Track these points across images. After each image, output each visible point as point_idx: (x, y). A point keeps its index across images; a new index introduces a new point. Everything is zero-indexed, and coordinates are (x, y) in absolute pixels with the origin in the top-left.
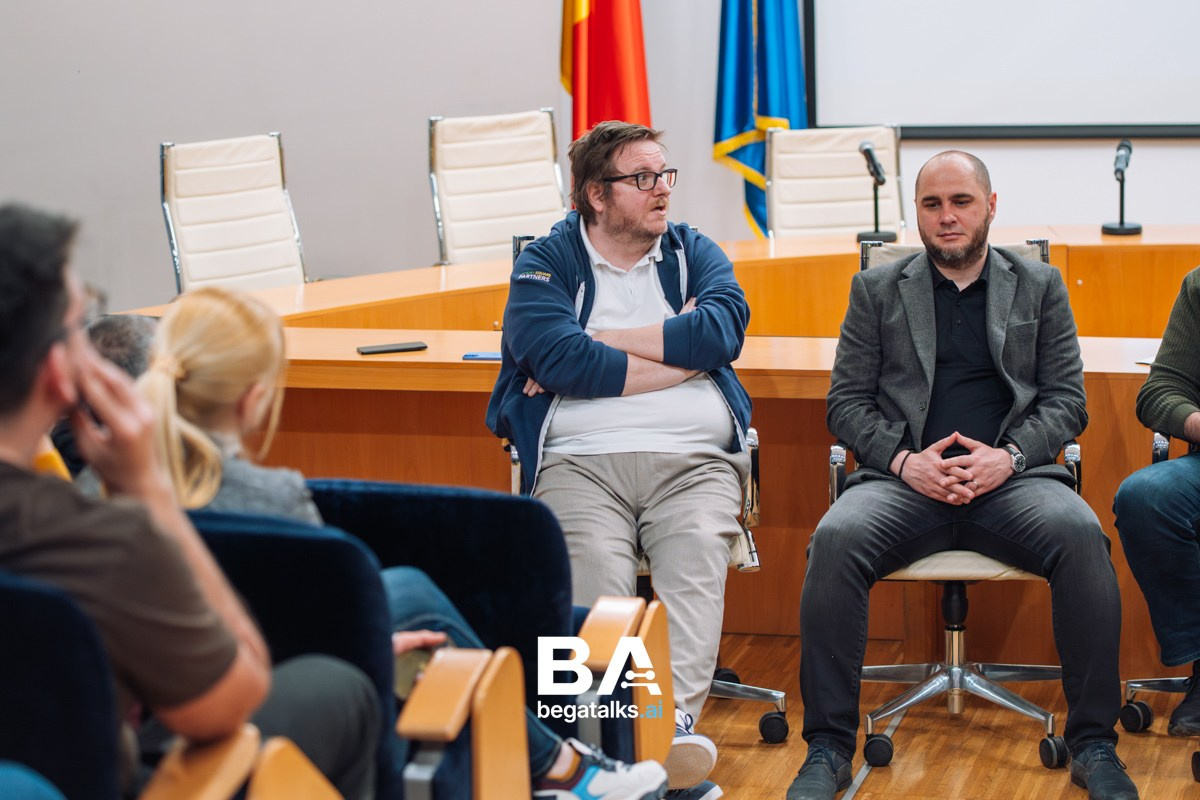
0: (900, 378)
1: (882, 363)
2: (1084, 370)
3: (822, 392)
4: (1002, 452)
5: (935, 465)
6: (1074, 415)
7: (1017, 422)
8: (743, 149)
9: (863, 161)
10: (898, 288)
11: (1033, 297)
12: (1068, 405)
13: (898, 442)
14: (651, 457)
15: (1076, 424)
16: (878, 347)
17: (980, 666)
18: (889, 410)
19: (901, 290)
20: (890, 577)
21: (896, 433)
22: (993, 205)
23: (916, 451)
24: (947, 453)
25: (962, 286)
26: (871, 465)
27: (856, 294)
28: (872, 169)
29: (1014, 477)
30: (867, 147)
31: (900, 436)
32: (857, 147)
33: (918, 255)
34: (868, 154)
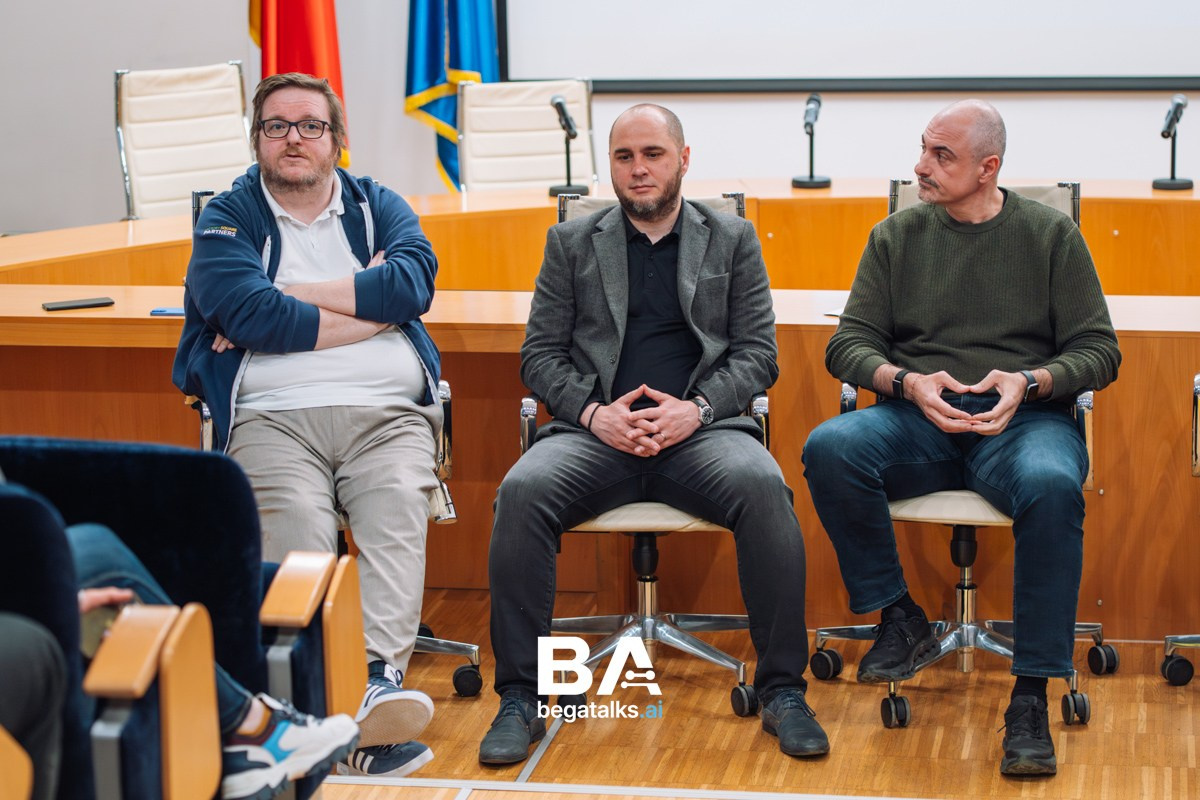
0: (592, 330)
1: (576, 316)
2: (776, 322)
3: (515, 346)
4: (689, 405)
5: (622, 417)
6: (764, 367)
7: (706, 375)
8: (435, 102)
9: (554, 115)
10: (592, 242)
11: (724, 250)
12: (757, 358)
13: (588, 395)
14: (347, 412)
15: (766, 377)
16: (572, 301)
17: (673, 616)
18: (582, 363)
19: (595, 243)
20: (578, 528)
21: (586, 385)
22: (686, 158)
23: (605, 403)
24: (635, 406)
25: (654, 239)
26: (561, 417)
27: (551, 248)
28: (564, 122)
29: (702, 429)
30: (559, 100)
31: (591, 389)
32: (548, 101)
33: (611, 209)
34: (560, 108)
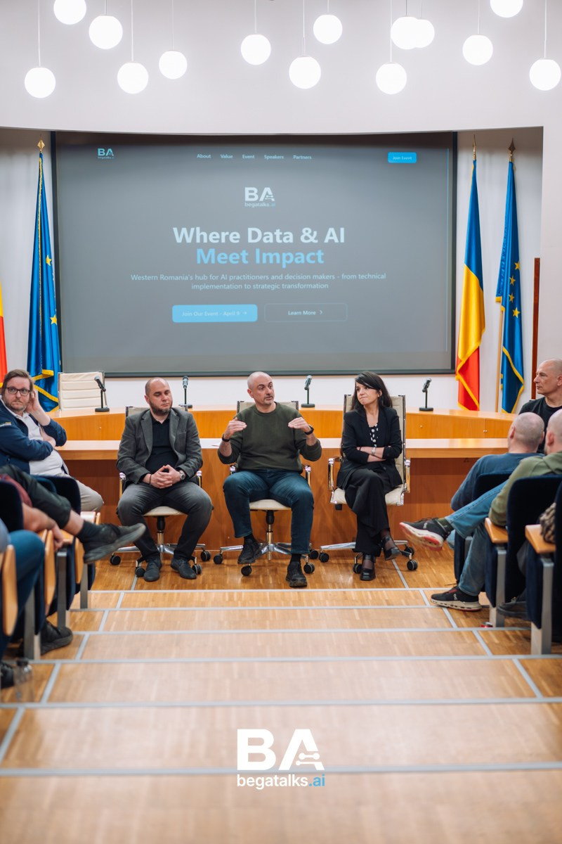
4: (178, 471)
6: (199, 461)
11: (184, 424)
12: (196, 458)
13: (146, 471)
15: (200, 464)
17: (169, 544)
19: (142, 424)
23: (152, 474)
25: (162, 422)
27: (128, 425)
32: (93, 379)
33: (148, 410)
34: (98, 381)
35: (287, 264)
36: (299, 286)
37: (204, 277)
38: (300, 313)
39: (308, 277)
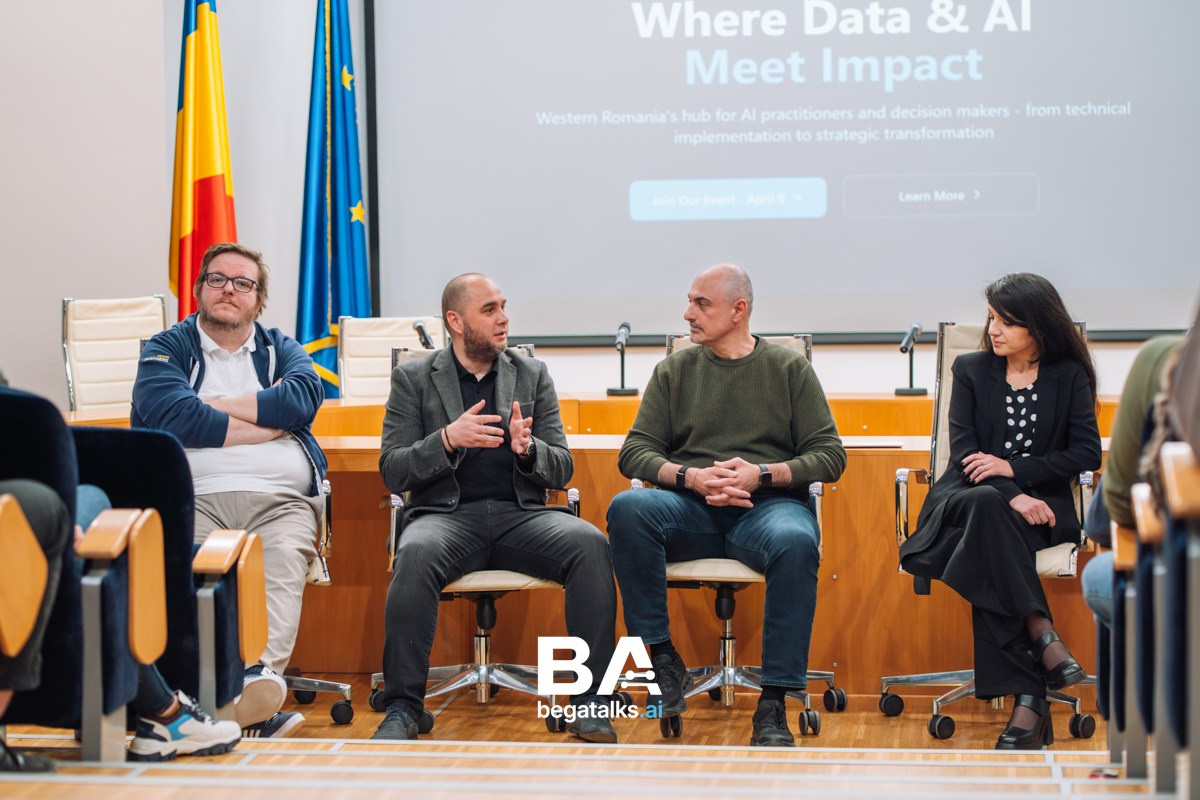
8: (319, 353)
10: (432, 379)
11: (530, 385)
14: (248, 495)
19: (434, 381)
25: (479, 377)
27: (401, 384)
32: (412, 326)
34: (420, 330)
35: (896, 83)
36: (924, 133)
37: (704, 116)
38: (927, 196)
39: (945, 112)
